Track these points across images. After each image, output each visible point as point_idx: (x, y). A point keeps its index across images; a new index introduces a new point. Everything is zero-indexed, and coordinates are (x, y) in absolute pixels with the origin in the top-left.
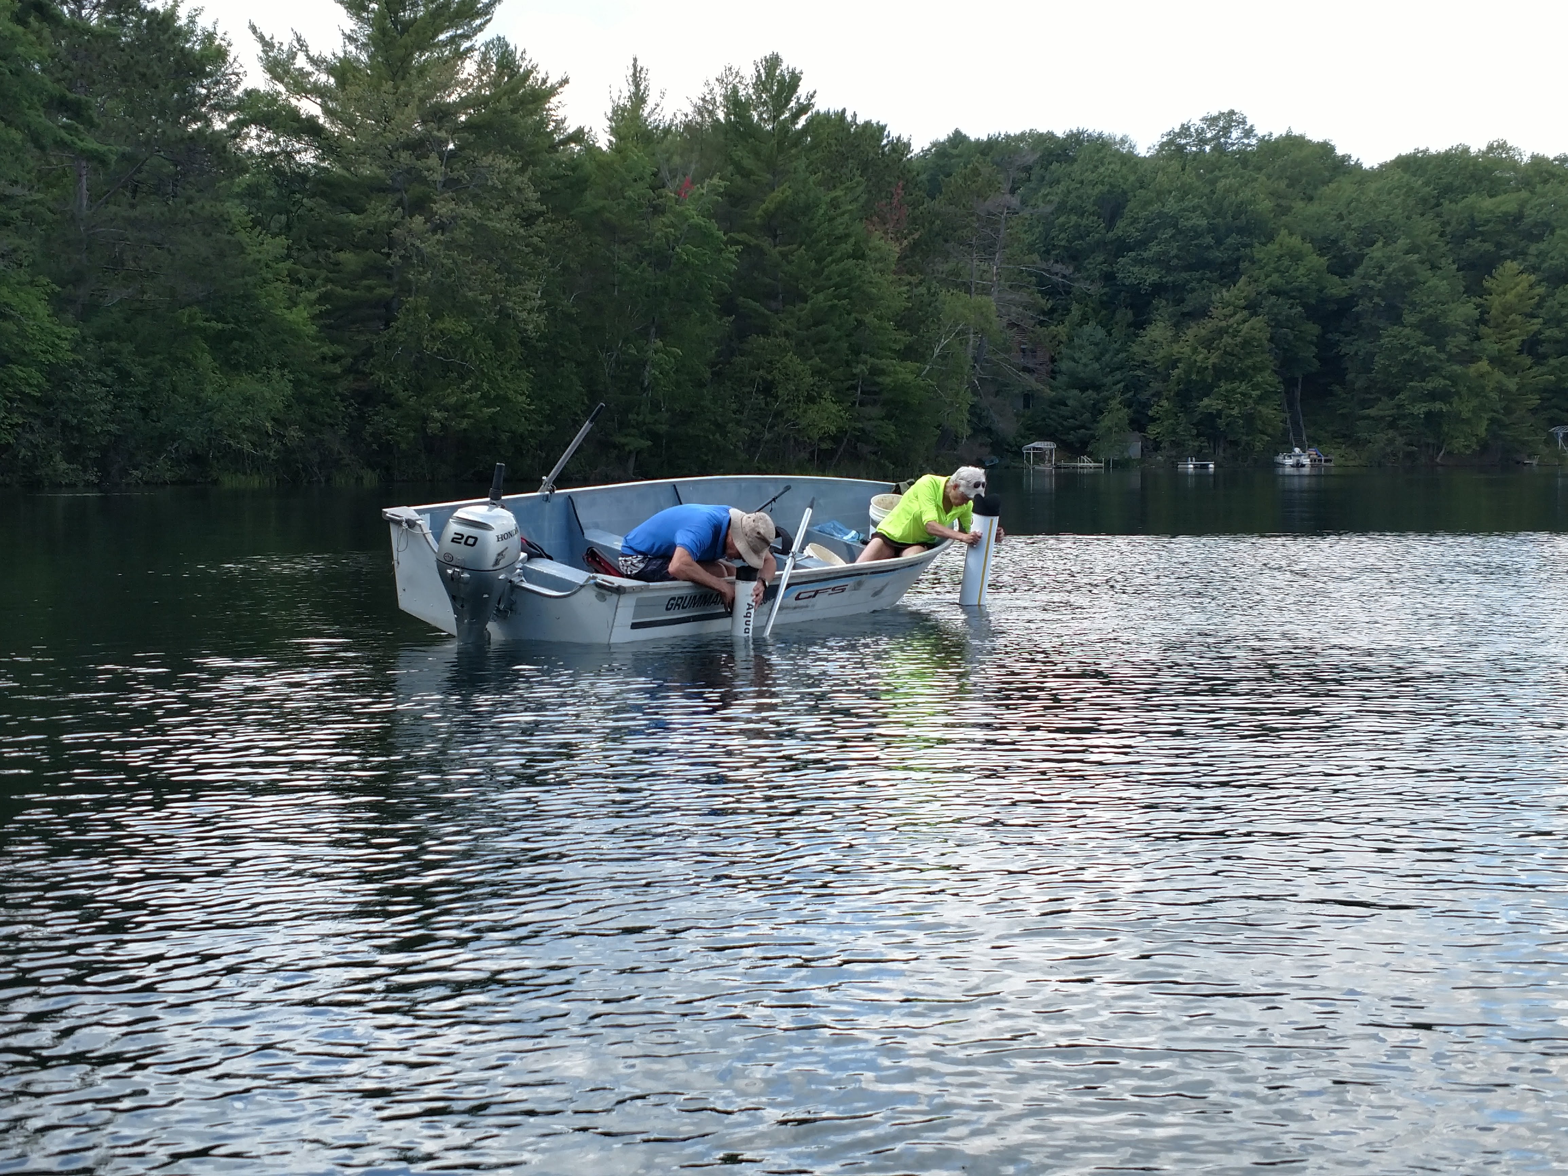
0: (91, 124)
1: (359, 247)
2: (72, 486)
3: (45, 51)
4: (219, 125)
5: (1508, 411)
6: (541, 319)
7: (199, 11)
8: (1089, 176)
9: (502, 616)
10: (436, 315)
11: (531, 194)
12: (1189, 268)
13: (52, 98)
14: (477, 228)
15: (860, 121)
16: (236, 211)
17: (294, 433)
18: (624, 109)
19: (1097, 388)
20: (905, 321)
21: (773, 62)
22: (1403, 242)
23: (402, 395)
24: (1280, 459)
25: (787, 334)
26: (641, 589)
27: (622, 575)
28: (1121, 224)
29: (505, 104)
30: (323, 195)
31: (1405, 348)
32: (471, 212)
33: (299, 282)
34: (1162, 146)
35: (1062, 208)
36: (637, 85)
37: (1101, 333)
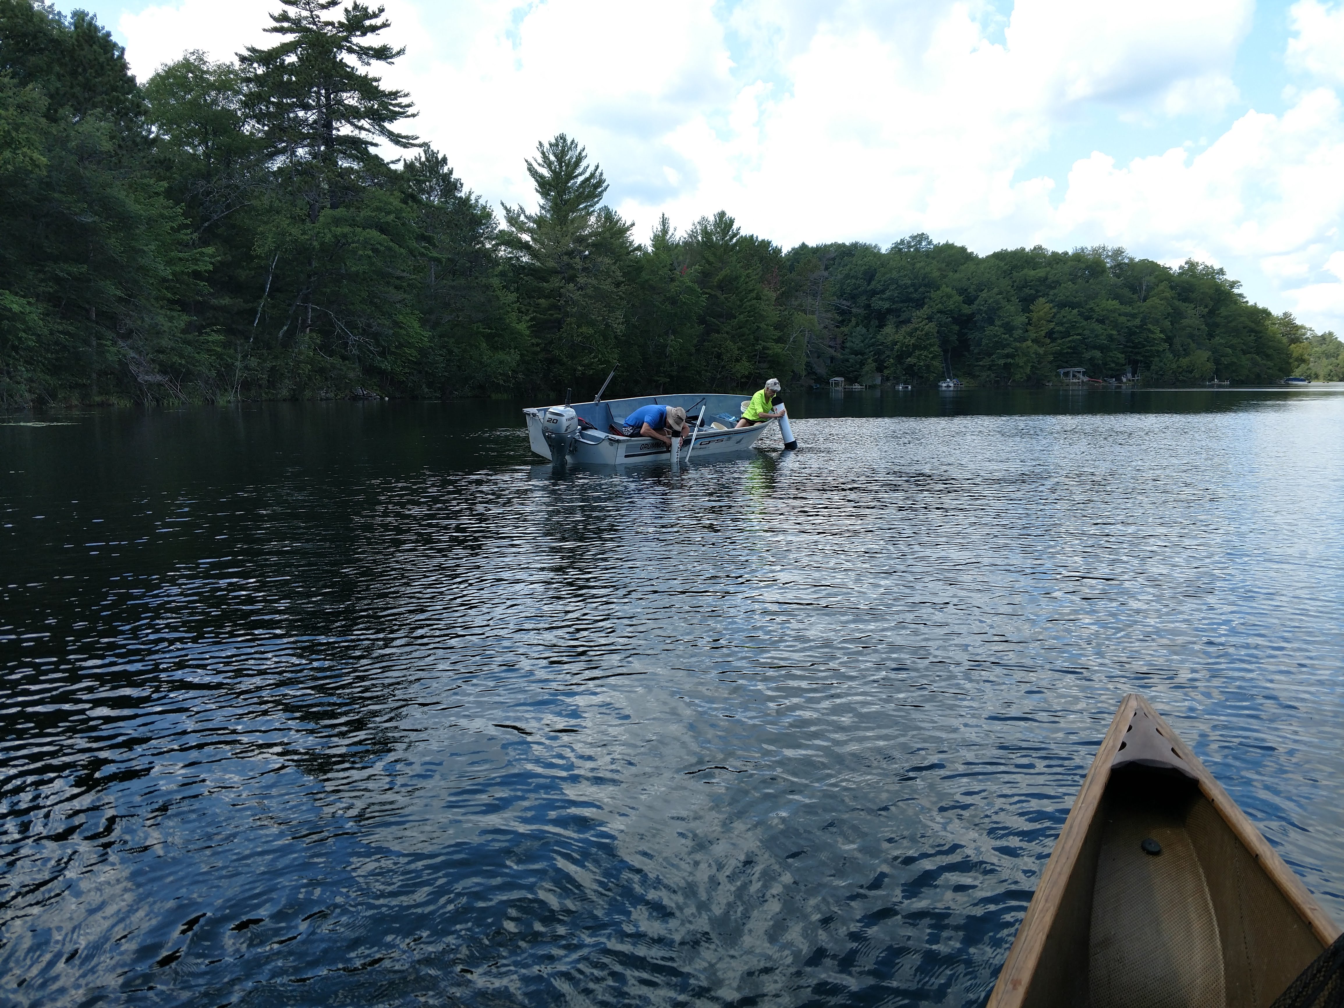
0: (435, 246)
1: (547, 297)
2: (430, 398)
3: (415, 215)
4: (488, 246)
5: (1039, 363)
6: (623, 327)
7: (480, 197)
8: (859, 262)
9: (572, 453)
10: (579, 326)
11: (619, 273)
12: (902, 302)
13: (418, 235)
14: (596, 289)
15: (760, 239)
16: (495, 282)
17: (520, 376)
18: (659, 236)
19: (862, 354)
20: (778, 326)
21: (722, 214)
22: (996, 290)
23: (565, 360)
24: (940, 384)
25: (727, 333)
26: (628, 441)
27: (623, 435)
28: (873, 283)
29: (608, 235)
30: (532, 275)
31: (995, 336)
32: (594, 282)
33: (522, 312)
34: (892, 248)
35: (847, 276)
36: (664, 226)
37: (864, 330)
